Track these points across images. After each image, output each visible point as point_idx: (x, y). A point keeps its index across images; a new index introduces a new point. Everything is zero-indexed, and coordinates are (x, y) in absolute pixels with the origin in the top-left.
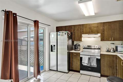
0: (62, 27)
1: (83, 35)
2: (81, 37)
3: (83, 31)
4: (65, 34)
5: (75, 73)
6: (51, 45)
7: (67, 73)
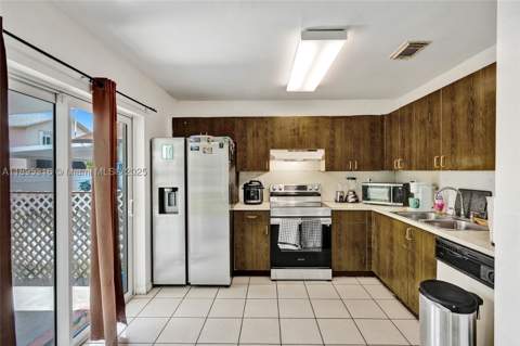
0: (196, 120)
1: (273, 152)
2: (267, 157)
3: (273, 140)
4: (221, 146)
5: (254, 279)
6: (161, 191)
7: (227, 286)
